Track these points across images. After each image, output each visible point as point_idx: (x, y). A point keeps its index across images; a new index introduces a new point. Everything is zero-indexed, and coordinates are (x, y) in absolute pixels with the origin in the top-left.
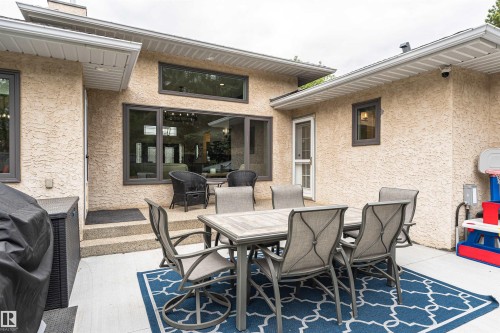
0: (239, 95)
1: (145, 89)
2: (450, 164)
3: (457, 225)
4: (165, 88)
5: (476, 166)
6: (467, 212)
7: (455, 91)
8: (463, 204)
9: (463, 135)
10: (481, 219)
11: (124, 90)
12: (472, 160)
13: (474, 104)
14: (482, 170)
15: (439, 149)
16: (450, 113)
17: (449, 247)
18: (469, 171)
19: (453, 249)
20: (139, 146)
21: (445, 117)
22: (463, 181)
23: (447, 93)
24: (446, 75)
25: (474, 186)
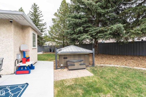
2: (13, 48)
3: (15, 66)
5: (20, 49)
6: (18, 61)
7: (14, 27)
8: (17, 59)
9: (16, 40)
10: (22, 63)
12: (19, 47)
13: (19, 32)
14: (21, 50)
15: (9, 44)
16: (13, 33)
17: (13, 73)
18: (18, 50)
19: (14, 73)
21: (11, 35)
22: (16, 53)
23: (12, 27)
24: (11, 22)
25: (19, 54)
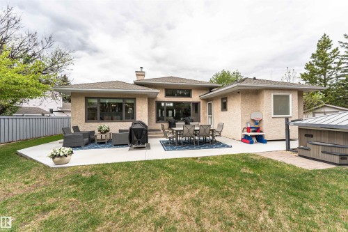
0: (189, 95)
1: (161, 96)
2: (240, 117)
4: (167, 95)
7: (242, 97)
8: (245, 128)
9: (245, 109)
11: (156, 97)
12: (250, 116)
15: (238, 113)
16: (240, 103)
17: (240, 140)
18: (249, 119)
20: (160, 111)
22: (246, 121)
25: (249, 123)
